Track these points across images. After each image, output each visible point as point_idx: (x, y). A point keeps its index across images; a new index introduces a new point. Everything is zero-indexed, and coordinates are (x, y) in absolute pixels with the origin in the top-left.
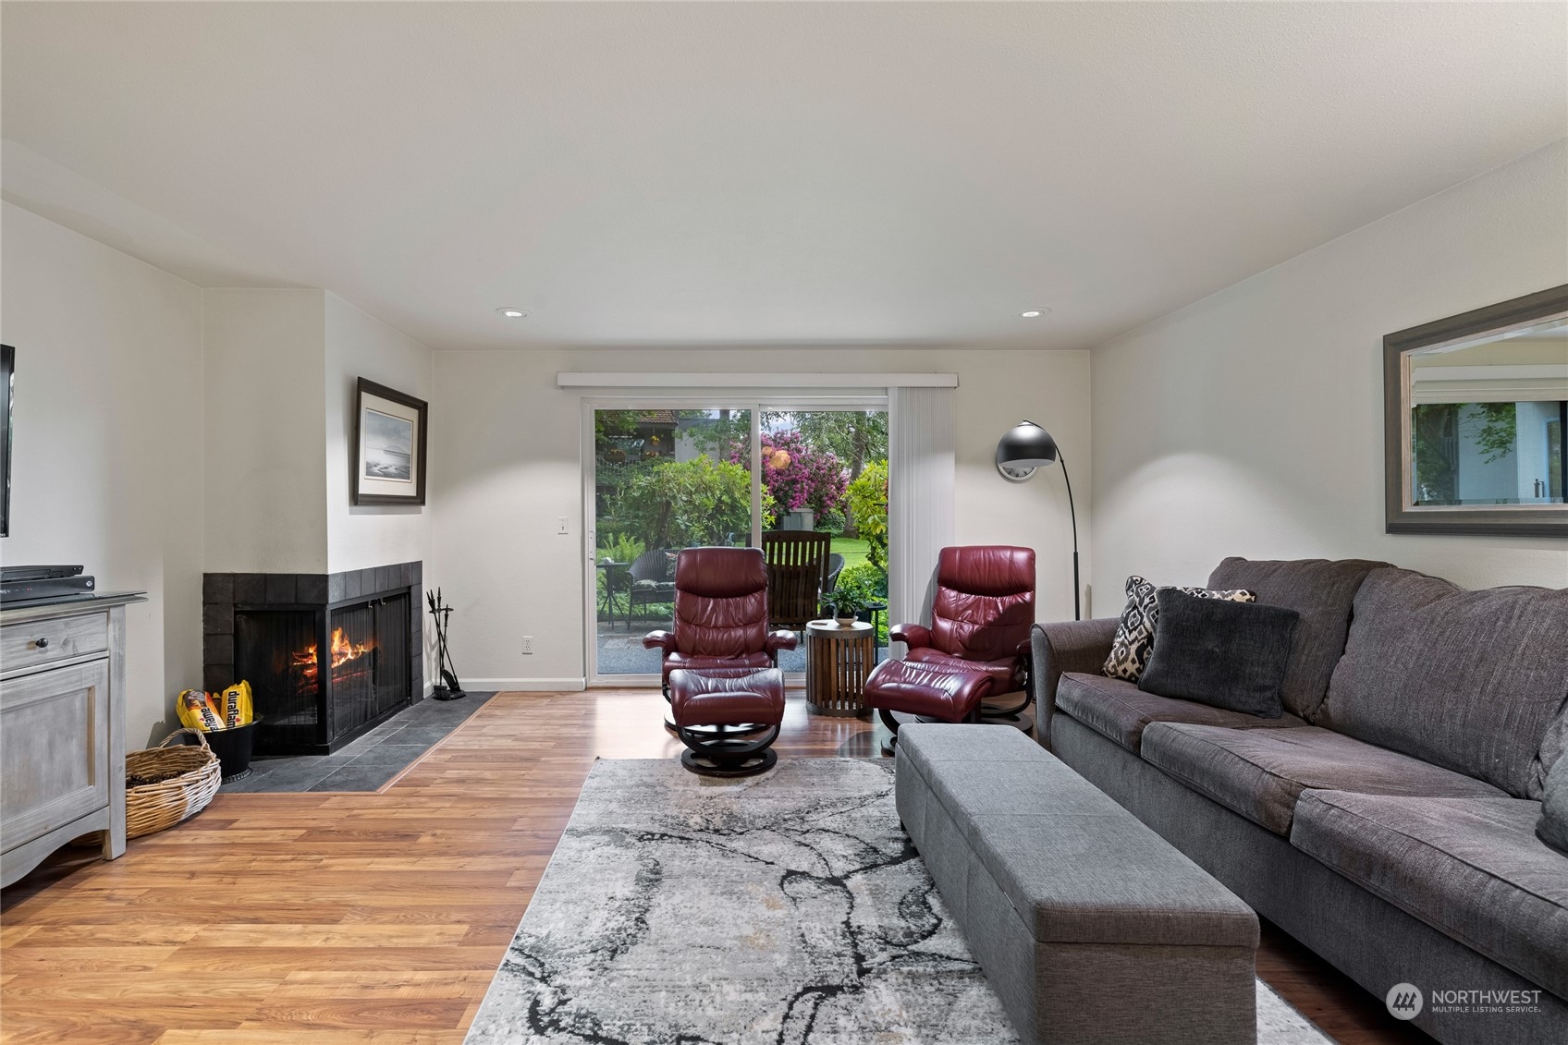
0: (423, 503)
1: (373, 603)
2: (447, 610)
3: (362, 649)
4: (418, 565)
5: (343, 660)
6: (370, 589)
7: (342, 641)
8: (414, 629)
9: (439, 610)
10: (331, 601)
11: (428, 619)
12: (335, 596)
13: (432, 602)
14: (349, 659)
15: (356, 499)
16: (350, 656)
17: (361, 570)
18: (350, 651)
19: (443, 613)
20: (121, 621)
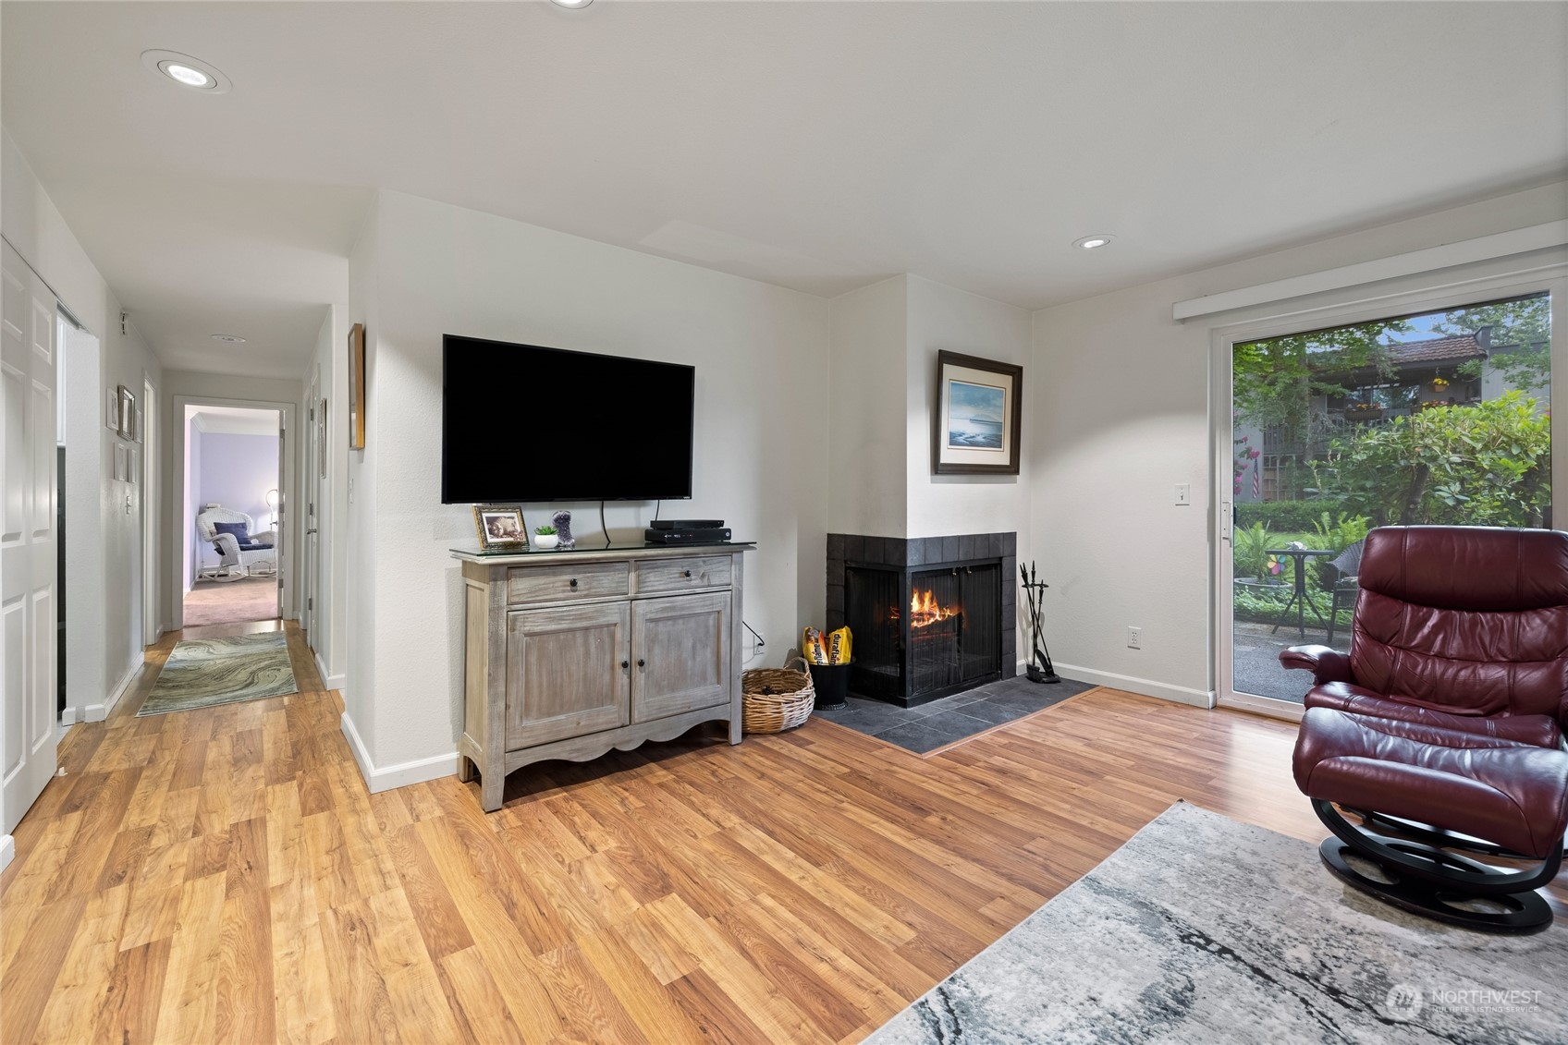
0: (1017, 472)
1: (958, 570)
2: (1042, 585)
3: (948, 613)
4: (1011, 537)
5: (932, 620)
6: (953, 557)
7: (932, 603)
8: (1005, 602)
9: (1033, 585)
10: (909, 563)
11: (1022, 594)
12: (913, 560)
13: (1025, 576)
14: (936, 620)
15: (938, 468)
16: (938, 618)
17: (943, 538)
18: (938, 613)
19: (1037, 589)
20: (741, 564)
